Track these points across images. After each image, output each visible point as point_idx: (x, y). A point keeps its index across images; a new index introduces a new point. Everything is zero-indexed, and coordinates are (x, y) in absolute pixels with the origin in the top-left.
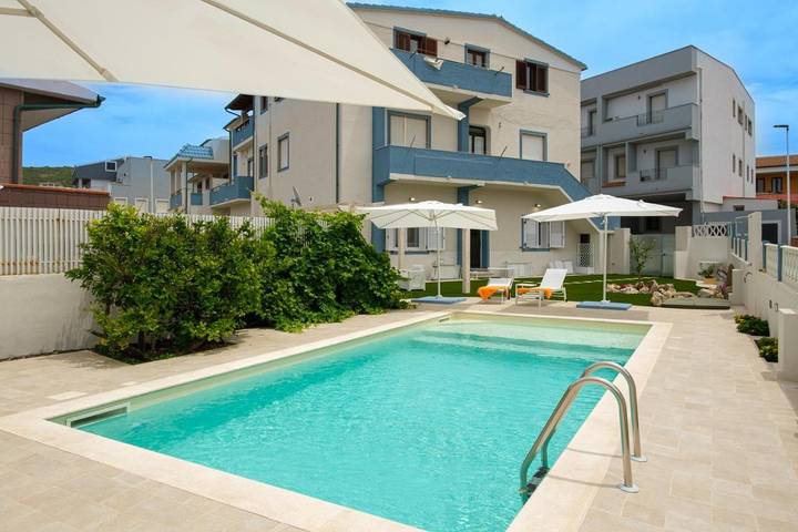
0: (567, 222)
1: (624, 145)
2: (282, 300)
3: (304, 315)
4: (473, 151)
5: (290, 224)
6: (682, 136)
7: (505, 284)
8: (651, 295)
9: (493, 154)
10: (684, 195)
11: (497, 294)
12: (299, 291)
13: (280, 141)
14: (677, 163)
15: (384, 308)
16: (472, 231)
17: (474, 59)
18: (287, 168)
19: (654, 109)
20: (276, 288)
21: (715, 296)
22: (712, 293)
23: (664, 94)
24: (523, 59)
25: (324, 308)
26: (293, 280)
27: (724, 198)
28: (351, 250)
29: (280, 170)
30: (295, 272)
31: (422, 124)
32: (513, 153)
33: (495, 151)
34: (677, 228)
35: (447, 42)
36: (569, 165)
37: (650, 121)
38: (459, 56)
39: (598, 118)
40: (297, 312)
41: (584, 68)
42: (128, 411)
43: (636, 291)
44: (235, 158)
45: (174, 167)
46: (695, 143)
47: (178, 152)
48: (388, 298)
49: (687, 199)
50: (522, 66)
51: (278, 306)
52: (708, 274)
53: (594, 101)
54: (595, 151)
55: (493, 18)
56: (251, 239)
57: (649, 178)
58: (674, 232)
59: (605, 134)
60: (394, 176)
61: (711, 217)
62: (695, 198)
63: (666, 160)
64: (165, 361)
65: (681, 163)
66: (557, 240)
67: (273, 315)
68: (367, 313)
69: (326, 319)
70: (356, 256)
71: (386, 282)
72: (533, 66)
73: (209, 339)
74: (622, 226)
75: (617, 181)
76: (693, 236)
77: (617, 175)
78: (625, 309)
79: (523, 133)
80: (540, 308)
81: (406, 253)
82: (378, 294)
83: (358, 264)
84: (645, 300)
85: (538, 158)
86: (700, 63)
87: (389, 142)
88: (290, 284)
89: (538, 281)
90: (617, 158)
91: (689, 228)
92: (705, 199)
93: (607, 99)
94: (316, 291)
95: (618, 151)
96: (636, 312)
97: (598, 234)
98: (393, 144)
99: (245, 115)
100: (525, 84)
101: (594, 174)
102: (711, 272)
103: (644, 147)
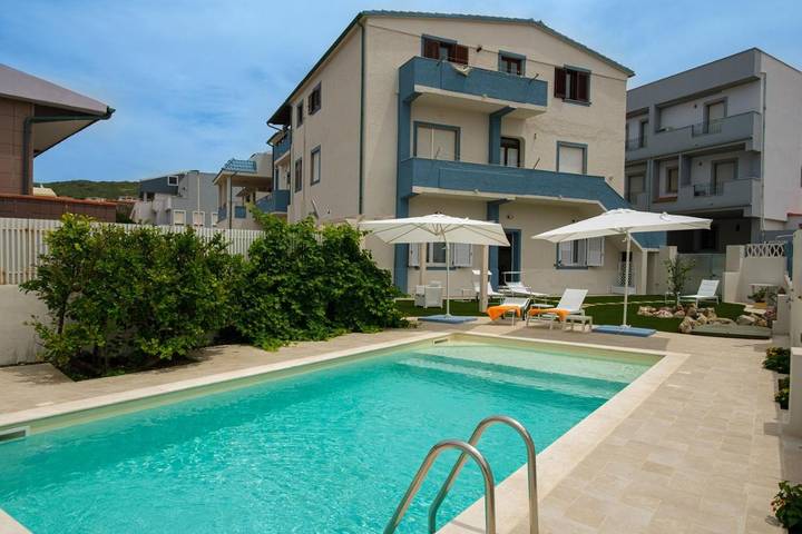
0: (607, 239)
1: (677, 158)
2: (266, 316)
3: (288, 333)
4: (506, 163)
5: (281, 237)
6: (742, 147)
7: (522, 304)
8: (682, 320)
9: (526, 167)
10: (742, 211)
11: (509, 314)
12: (286, 307)
13: (313, 154)
14: (735, 177)
15: (381, 326)
16: (490, 247)
17: (509, 67)
18: (318, 181)
19: (711, 118)
20: (259, 304)
21: (757, 323)
22: (753, 320)
23: (723, 101)
24: (562, 66)
25: (312, 324)
26: (281, 296)
27: (789, 215)
28: (346, 266)
29: (312, 184)
30: (284, 287)
31: (451, 135)
32: (548, 165)
33: (529, 164)
34: (729, 248)
35: (479, 50)
36: (611, 179)
37: (706, 132)
38: (492, 64)
39: (650, 128)
40: (282, 327)
41: (631, 74)
42: (27, 434)
43: (671, 315)
44: (277, 172)
45: (222, 181)
46: (757, 155)
47: (223, 166)
48: (385, 316)
49: (745, 215)
50: (560, 74)
51: (260, 322)
52: (758, 298)
53: (646, 111)
54: (646, 163)
55: (530, 23)
56: (223, 252)
57: (704, 193)
58: (725, 252)
59: (657, 146)
60: (417, 189)
61: (771, 235)
62: (754, 214)
63: (724, 173)
64: (114, 378)
65: (739, 176)
66: (595, 257)
67: (254, 331)
68: (361, 332)
69: (312, 336)
70: (351, 272)
71: (384, 300)
72: (574, 73)
73: (161, 357)
74: (669, 244)
75: (671, 195)
76: (746, 255)
77: (669, 190)
78: (645, 336)
79: (560, 145)
80: (551, 331)
81: (428, 268)
82: (374, 312)
83: (353, 281)
84: (673, 326)
85: (577, 171)
86: (765, 67)
87: (415, 154)
88: (277, 299)
89: (554, 301)
90: (670, 172)
91: (742, 247)
92: (766, 217)
93: (660, 109)
94: (305, 308)
95: (671, 164)
96: (658, 339)
97: (641, 251)
98: (418, 156)
99: (285, 129)
100: (563, 92)
101: (644, 188)
102: (762, 296)
103: (700, 159)
